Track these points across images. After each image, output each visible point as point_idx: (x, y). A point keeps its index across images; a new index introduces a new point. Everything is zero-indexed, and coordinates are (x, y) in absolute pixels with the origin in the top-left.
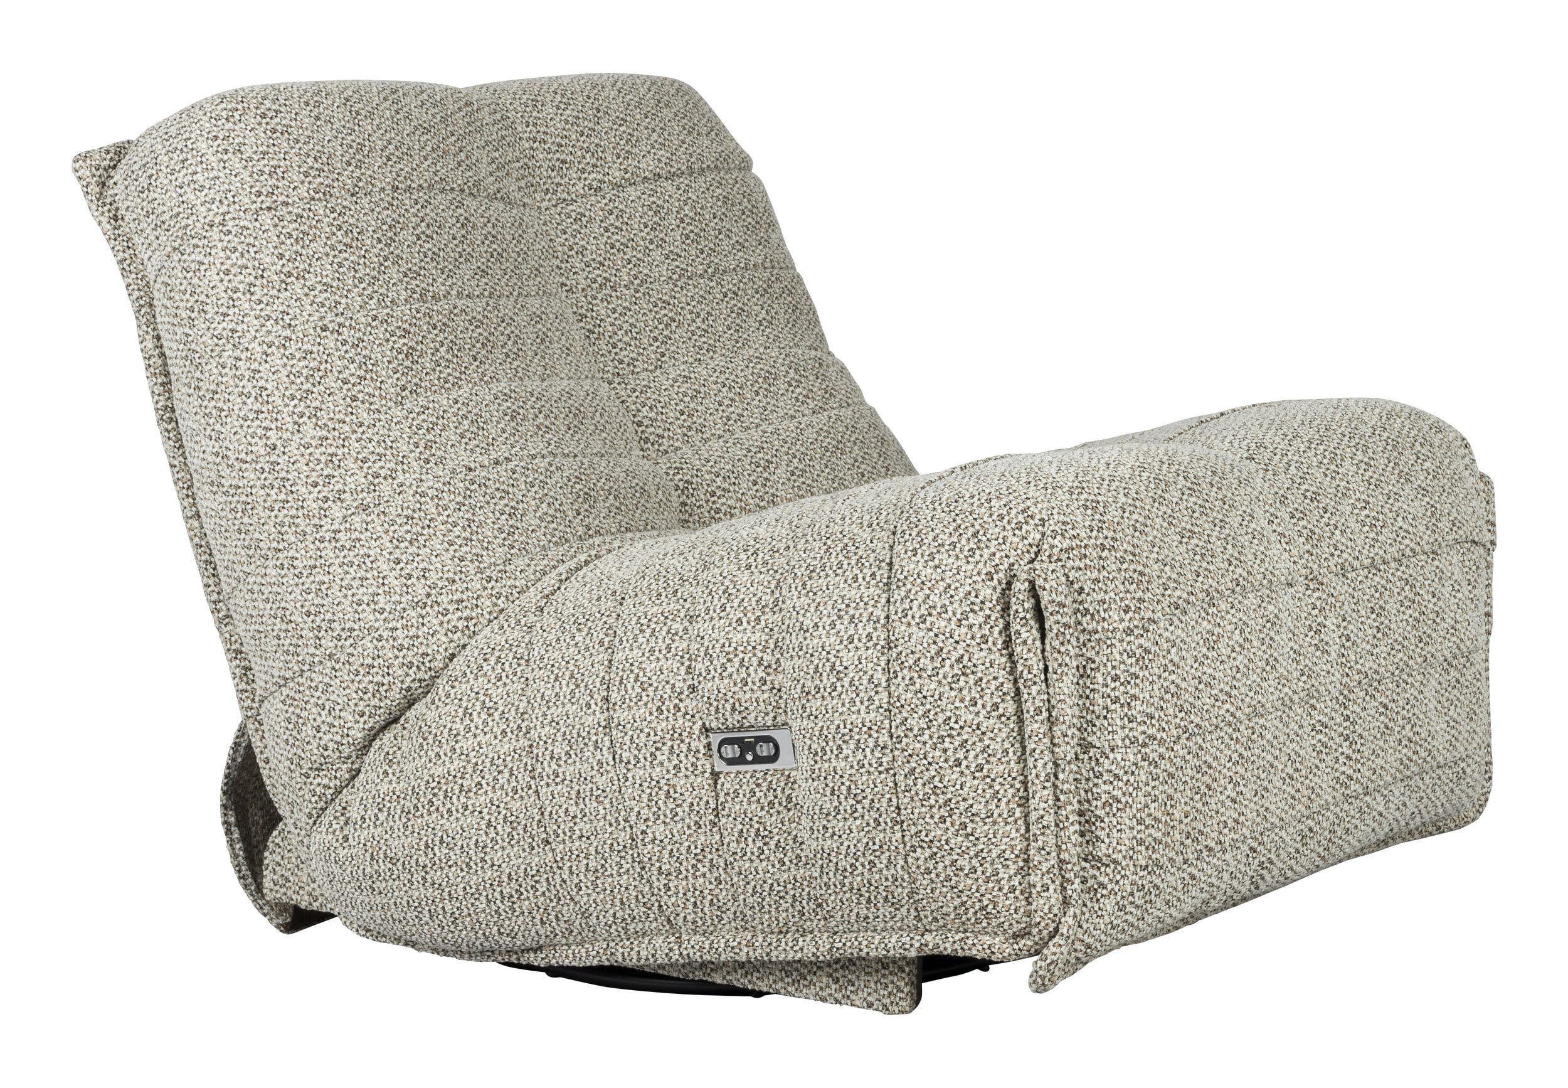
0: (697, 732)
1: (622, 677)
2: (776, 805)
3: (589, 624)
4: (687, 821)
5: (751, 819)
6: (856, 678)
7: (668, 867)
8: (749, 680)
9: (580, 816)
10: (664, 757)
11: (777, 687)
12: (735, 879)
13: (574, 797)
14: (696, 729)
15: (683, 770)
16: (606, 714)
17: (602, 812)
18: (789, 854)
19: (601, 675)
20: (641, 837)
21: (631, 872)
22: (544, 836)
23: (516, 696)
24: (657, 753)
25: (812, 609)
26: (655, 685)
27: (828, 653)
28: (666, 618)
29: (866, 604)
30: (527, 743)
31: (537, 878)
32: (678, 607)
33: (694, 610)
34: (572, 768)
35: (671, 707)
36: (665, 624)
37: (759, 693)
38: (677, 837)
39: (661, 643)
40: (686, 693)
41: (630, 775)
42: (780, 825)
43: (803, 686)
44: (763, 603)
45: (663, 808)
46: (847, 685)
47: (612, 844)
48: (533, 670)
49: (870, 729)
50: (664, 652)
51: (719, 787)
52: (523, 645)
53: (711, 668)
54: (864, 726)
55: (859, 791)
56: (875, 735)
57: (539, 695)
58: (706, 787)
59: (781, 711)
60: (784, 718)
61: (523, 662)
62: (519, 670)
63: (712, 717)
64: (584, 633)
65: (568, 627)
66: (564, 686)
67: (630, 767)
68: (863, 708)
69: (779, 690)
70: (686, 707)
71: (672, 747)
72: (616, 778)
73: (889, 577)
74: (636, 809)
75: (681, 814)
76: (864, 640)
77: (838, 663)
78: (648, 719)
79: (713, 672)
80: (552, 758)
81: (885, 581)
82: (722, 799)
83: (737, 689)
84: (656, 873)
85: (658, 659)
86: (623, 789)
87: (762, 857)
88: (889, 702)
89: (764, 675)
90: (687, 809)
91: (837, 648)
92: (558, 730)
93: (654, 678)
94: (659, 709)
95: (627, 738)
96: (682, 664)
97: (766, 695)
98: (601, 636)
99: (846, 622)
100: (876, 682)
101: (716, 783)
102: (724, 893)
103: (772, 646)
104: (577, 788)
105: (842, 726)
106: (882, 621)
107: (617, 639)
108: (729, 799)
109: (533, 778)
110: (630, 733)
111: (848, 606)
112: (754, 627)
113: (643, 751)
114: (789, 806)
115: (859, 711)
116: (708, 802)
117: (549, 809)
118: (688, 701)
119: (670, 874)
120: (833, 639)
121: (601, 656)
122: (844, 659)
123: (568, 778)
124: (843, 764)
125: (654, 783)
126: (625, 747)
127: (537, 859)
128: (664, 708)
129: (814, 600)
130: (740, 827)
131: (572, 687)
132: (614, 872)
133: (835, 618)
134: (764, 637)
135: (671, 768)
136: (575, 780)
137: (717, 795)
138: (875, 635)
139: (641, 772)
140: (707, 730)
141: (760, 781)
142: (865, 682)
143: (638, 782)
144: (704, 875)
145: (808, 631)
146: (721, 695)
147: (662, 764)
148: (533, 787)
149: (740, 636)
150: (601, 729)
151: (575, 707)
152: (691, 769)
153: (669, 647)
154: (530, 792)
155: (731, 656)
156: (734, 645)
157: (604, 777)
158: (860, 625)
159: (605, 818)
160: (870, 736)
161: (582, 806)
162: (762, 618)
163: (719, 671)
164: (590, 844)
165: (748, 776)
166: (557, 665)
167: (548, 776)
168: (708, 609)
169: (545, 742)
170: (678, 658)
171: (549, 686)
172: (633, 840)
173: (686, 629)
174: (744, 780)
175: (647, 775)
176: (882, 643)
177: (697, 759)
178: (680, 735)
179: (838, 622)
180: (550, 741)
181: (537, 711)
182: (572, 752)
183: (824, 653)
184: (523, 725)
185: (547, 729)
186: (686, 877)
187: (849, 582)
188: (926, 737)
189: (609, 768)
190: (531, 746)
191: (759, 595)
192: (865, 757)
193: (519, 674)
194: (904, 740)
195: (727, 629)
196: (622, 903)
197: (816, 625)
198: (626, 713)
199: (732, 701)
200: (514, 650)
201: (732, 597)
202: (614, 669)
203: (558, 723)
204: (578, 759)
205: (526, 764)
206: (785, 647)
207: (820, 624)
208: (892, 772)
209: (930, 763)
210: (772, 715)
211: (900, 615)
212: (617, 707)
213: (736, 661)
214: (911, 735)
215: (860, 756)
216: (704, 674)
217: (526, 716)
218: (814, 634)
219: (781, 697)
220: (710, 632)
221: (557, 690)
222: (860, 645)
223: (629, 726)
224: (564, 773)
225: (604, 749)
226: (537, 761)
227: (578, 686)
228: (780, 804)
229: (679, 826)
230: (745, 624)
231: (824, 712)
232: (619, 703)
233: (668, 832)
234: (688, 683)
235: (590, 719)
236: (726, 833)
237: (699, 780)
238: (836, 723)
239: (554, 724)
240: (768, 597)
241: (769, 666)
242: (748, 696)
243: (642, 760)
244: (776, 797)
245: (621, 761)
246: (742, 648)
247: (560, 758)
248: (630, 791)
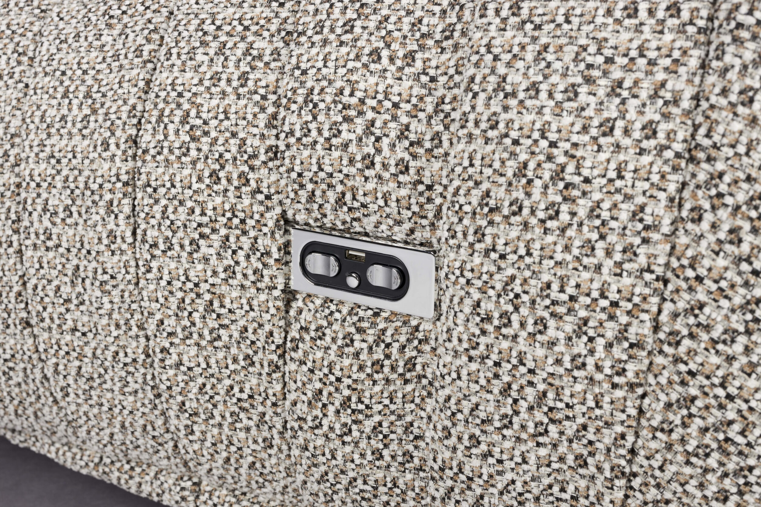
0: (271, 224)
1: (162, 111)
2: (386, 370)
3: (126, 19)
4: (234, 350)
5: (338, 380)
6: (606, 205)
7: (194, 405)
8: (378, 159)
9: (75, 302)
10: (212, 251)
11: (427, 181)
12: (295, 452)
13: (70, 273)
14: (271, 218)
15: (239, 276)
16: (131, 164)
17: (108, 306)
18: (394, 446)
19: (131, 102)
20: (160, 356)
21: (140, 395)
22: (24, 315)
23: (9, 108)
24: (202, 242)
25: (529, 57)
26: (213, 134)
27: (553, 145)
28: (247, 28)
29: (652, 63)
30: (14, 180)
31: (11, 364)
32: (267, 13)
33: (296, 23)
34: (71, 232)
35: (235, 176)
36: (243, 39)
37: (392, 185)
38: (214, 369)
39: (231, 69)
40: (263, 158)
41: (154, 264)
42: (387, 402)
43: (487, 194)
44: (424, 29)
45: (199, 324)
46: (582, 213)
47: (117, 353)
48: (36, 74)
49: (615, 304)
50: (235, 84)
51: (292, 313)
52: (30, 35)
53: (313, 126)
54: (603, 296)
55: (560, 405)
56: (624, 319)
57: (38, 113)
58: (273, 311)
59: (424, 222)
60: (427, 234)
61: (25, 59)
62: (17, 70)
63: (300, 206)
64: (116, 32)
65: (94, 19)
66: (75, 107)
67: (157, 252)
68: (608, 264)
69: (430, 188)
70: (259, 181)
71: (227, 238)
72: (133, 263)
73: (711, 19)
74: (158, 316)
75: (225, 338)
76: (637, 135)
77: (571, 168)
78: (195, 186)
79: (314, 133)
80: (45, 210)
81: (701, 23)
82: (294, 333)
83: (353, 171)
84: (175, 408)
85: (224, 93)
86: (142, 283)
87: (347, 439)
88: (667, 265)
89: (407, 157)
90: (236, 335)
91: (575, 138)
92: (59, 172)
93: (214, 123)
94: (213, 174)
95: (158, 209)
96: (263, 109)
97: (404, 192)
98: (140, 40)
99: (601, 92)
100: (649, 220)
101: (288, 305)
102: (274, 461)
103: (430, 109)
104: (75, 262)
105: (555, 287)
106: (686, 104)
107: (163, 50)
108: (307, 338)
109: (16, 231)
110: (163, 202)
111: (609, 61)
112: (401, 69)
113: (180, 234)
114: (408, 376)
115: (598, 268)
116: (271, 334)
117: (34, 281)
118: (264, 171)
119: (196, 414)
120: (567, 120)
121: (135, 72)
122: (588, 163)
123: (65, 244)
124: (540, 352)
125: (190, 285)
126: (153, 222)
127: (12, 342)
128: (222, 174)
129: (535, 39)
130: (318, 385)
131: (87, 111)
132: (116, 389)
133: (579, 80)
134: (416, 91)
135: (220, 269)
136: (74, 251)
137: (288, 324)
138: (663, 128)
139: (173, 265)
140: (287, 222)
141: (365, 325)
142: (624, 216)
143: (166, 277)
144: (248, 430)
145: (514, 94)
146: (322, 175)
147: (206, 260)
148: (15, 244)
149: (372, 80)
150: (119, 185)
151: (86, 142)
152: (252, 278)
153: (244, 78)
154: (11, 250)
155: (352, 113)
156: (359, 94)
157: (116, 258)
158: (633, 103)
159: (110, 315)
160: (612, 317)
161: (79, 289)
162: (419, 56)
163: (326, 134)
164: (86, 344)
165: (345, 311)
166: (69, 73)
167: (37, 234)
168: (320, 25)
169: (38, 185)
170: (257, 98)
171: (54, 102)
172: (148, 356)
173: (276, 52)
174: (337, 315)
175: (181, 272)
176: (678, 147)
177: (265, 265)
178: (243, 221)
179: (583, 90)
180: (45, 185)
181: (32, 136)
182: (74, 209)
183: (544, 144)
184: (12, 152)
185: (43, 166)
186: (220, 425)
187: (618, 14)
188: (738, 348)
189: (124, 247)
190: (19, 186)
191: (418, 13)
192: (592, 352)
193: (17, 76)
194: (687, 343)
195: (350, 65)
196: (123, 426)
197: (534, 87)
198: (161, 170)
199: (340, 188)
200: (16, 40)
201: (367, 11)
202: (152, 95)
203: (59, 162)
204: (81, 221)
205: (9, 210)
206: (456, 115)
207: (544, 87)
208: (640, 391)
209: (730, 397)
210: (407, 226)
211: (733, 98)
212: (148, 158)
213: (360, 124)
214: (705, 337)
215: (580, 347)
216: (298, 134)
217: (17, 140)
218: (529, 103)
219: (430, 200)
220: (320, 64)
221: (64, 111)
222: (626, 142)
223: (162, 191)
224: (59, 236)
225: (121, 216)
226: (25, 209)
227: (94, 111)
228: (393, 369)
229: (221, 355)
230: (385, 61)
231: (522, 251)
232: (152, 152)
233: (201, 360)
234: (268, 143)
235: (106, 166)
236: (293, 386)
237: (263, 297)
238: (546, 277)
239: (53, 161)
240: (434, 20)
241: (419, 143)
242: (370, 186)
243: (177, 248)
244: (388, 357)
245: (144, 241)
246: (374, 103)
247: (56, 213)
248: (152, 287)
